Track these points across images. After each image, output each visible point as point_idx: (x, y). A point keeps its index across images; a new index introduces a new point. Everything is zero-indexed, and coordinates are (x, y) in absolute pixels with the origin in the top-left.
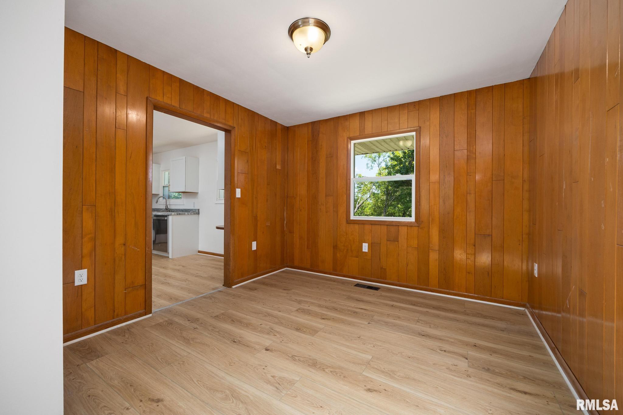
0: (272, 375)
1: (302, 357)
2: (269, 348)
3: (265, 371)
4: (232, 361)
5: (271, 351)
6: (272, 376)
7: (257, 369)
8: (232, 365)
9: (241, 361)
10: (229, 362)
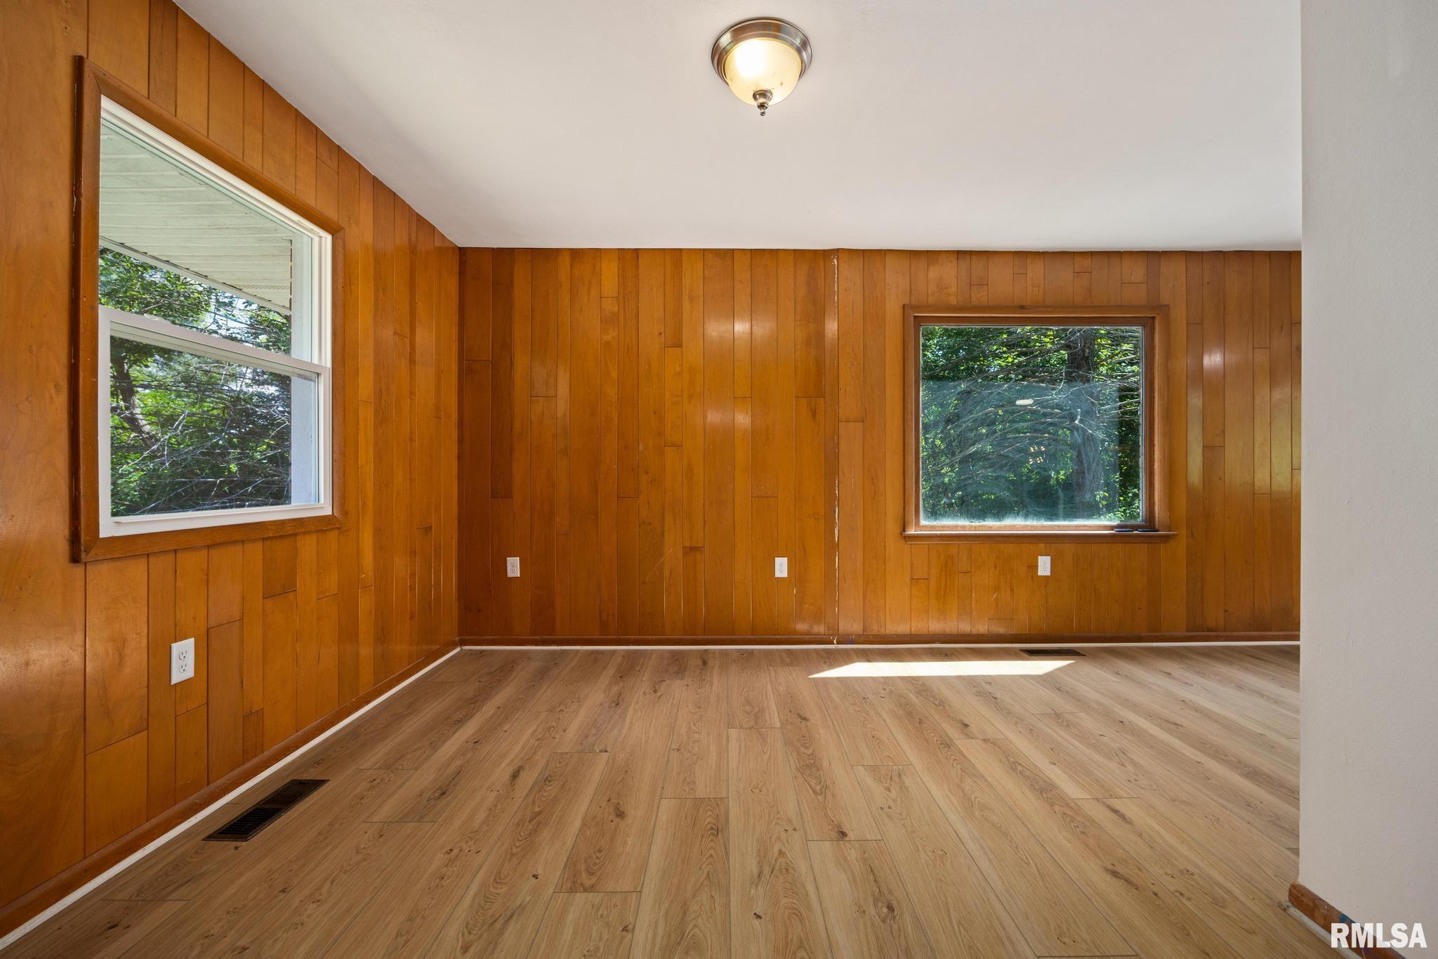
0: (888, 793)
1: (810, 785)
2: (834, 835)
3: (891, 803)
4: (936, 860)
5: (839, 826)
6: (890, 791)
7: (901, 814)
8: (942, 850)
9: (917, 847)
10: (943, 862)
